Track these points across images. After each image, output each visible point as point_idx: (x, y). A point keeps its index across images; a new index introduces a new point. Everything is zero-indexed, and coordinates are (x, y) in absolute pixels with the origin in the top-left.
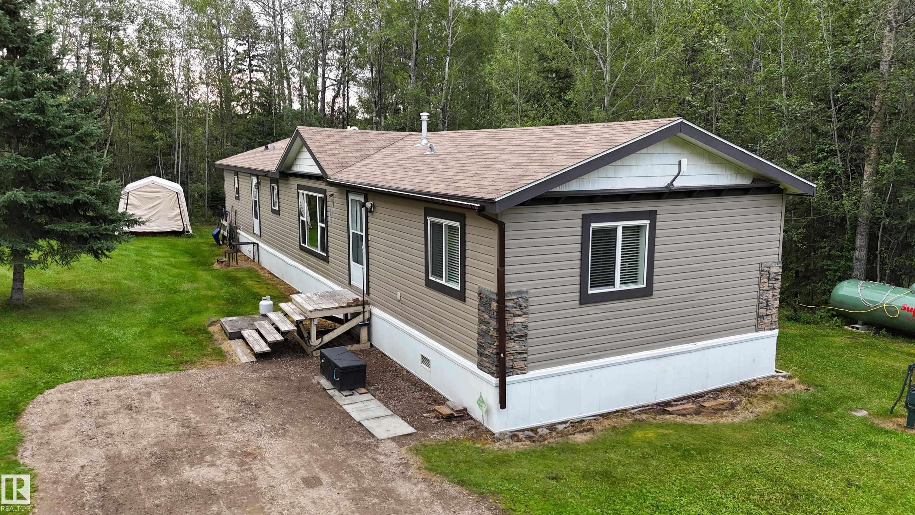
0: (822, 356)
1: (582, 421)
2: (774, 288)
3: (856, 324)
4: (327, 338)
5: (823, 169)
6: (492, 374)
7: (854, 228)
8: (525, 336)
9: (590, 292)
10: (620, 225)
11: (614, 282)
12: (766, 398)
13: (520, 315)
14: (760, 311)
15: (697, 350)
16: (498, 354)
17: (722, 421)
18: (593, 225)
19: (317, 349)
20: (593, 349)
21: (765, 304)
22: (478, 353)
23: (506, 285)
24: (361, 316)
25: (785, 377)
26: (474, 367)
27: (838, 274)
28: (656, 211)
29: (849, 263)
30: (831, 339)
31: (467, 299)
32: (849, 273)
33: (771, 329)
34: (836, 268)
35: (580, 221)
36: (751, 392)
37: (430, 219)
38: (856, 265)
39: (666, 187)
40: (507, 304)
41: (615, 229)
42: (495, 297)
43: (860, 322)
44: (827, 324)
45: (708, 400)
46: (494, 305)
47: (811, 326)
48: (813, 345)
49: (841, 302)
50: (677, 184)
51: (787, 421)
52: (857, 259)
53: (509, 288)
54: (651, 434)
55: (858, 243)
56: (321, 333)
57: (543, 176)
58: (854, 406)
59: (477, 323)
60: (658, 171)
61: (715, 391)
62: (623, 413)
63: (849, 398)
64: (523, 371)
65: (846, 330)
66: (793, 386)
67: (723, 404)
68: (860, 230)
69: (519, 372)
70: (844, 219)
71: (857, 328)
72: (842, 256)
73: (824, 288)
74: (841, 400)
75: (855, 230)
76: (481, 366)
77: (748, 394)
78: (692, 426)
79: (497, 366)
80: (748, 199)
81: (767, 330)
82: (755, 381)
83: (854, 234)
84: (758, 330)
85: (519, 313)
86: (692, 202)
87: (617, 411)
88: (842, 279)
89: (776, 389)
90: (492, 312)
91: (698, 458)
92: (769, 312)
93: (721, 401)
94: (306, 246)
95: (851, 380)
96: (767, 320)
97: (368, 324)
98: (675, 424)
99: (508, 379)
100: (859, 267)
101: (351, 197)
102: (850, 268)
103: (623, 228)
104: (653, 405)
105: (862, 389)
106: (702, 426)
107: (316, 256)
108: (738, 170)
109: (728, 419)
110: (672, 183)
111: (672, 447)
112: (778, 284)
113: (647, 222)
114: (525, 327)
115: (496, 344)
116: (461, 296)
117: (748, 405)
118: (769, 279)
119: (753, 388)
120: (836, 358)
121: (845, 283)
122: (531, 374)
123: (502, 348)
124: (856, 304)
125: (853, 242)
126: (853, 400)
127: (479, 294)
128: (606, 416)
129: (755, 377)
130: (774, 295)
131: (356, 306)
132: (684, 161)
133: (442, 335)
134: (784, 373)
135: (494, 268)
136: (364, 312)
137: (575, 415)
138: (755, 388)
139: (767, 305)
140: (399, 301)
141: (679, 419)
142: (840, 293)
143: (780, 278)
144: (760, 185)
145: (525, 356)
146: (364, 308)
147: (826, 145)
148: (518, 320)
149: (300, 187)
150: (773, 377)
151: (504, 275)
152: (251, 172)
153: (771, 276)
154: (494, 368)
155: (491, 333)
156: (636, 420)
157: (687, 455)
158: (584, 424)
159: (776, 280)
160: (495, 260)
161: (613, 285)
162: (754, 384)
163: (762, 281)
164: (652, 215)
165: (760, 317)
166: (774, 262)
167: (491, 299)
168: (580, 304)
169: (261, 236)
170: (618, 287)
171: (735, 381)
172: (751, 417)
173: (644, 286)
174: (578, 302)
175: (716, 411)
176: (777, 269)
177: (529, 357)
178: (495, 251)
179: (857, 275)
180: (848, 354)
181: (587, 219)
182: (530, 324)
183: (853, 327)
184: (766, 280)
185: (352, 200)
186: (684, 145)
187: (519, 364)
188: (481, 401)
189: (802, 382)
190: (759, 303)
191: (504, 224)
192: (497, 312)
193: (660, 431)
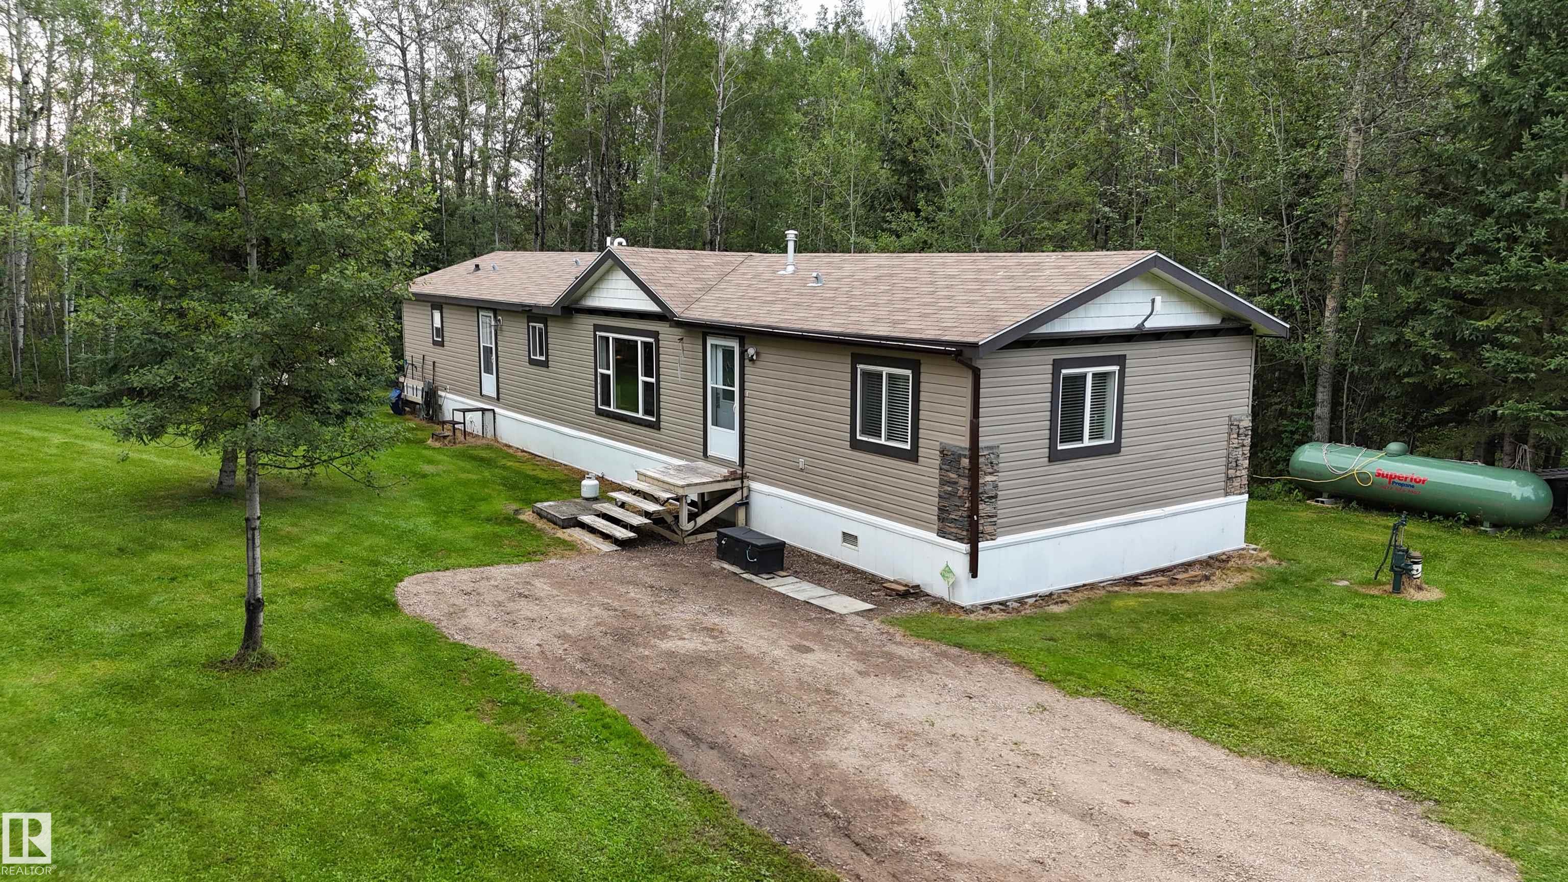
0: (1287, 532)
1: (1051, 594)
2: (1243, 446)
3: (1321, 497)
4: (702, 520)
5: (1277, 303)
6: (960, 540)
7: (1315, 377)
8: (995, 497)
9: (1059, 448)
10: (1090, 371)
11: (1082, 436)
12: (1240, 570)
13: (991, 474)
14: (1230, 471)
15: (1166, 516)
16: (970, 517)
17: (1202, 589)
18: (1064, 371)
19: (689, 535)
20: (1061, 513)
21: (1234, 464)
22: (939, 519)
23: (980, 439)
24: (739, 493)
25: (1255, 550)
26: (933, 536)
27: (1296, 437)
28: (1125, 356)
29: (1309, 423)
30: (1294, 514)
31: (920, 459)
32: (1309, 434)
33: (1241, 494)
34: (1294, 429)
35: (1051, 367)
36: (1222, 565)
37: (860, 367)
38: (1318, 424)
39: (1136, 328)
40: (981, 460)
41: (1083, 377)
42: (967, 453)
43: (1325, 495)
44: (1286, 499)
45: (1179, 573)
46: (965, 462)
47: (1268, 501)
48: (1276, 520)
49: (1303, 471)
50: (1149, 325)
51: (1267, 589)
52: (1319, 418)
53: (983, 442)
54: (1132, 603)
55: (1320, 397)
56: (692, 517)
57: (1023, 317)
58: (1333, 576)
59: (937, 485)
60: (1128, 309)
61: (1183, 564)
62: (1092, 586)
63: (1326, 570)
64: (992, 536)
65: (1309, 505)
66: (1264, 559)
67: (1196, 576)
68: (1321, 380)
69: (989, 537)
70: (1299, 367)
71: (1323, 502)
72: (1301, 414)
73: (1279, 455)
74: (1318, 572)
75: (1316, 381)
76: (942, 533)
77: (1220, 567)
78: (1172, 594)
79: (967, 530)
80: (1219, 341)
81: (1237, 494)
82: (1224, 554)
83: (1315, 385)
84: (1227, 494)
85: (990, 470)
86: (1162, 345)
87: (1084, 585)
88: (1301, 443)
89: (1248, 562)
90: (961, 471)
91: (1189, 620)
92: (1238, 474)
93: (1193, 573)
94: (612, 409)
95: (1326, 553)
96: (1236, 483)
97: (745, 504)
98: (1154, 593)
99: (981, 545)
100: (1321, 426)
101: (710, 341)
102: (1311, 428)
103: (1093, 374)
104: (1121, 579)
105: (1337, 562)
106: (1183, 595)
107: (633, 423)
108: (1207, 308)
109: (1205, 588)
110: (1143, 323)
111: (1158, 612)
112: (1248, 441)
113: (1116, 368)
114: (996, 487)
115: (967, 505)
116: (912, 456)
117: (1224, 577)
118: (1238, 435)
119: (1224, 561)
120: (1304, 533)
121: (1307, 446)
122: (1000, 540)
123: (974, 510)
124: (1320, 472)
125: (1314, 396)
126: (1332, 572)
127: (941, 452)
128: (1075, 589)
129: (1225, 550)
130: (1243, 454)
131: (734, 480)
132: (1158, 299)
133: (878, 505)
134: (1254, 546)
135: (966, 420)
136: (742, 488)
137: (1043, 590)
138: (1227, 561)
139: (1237, 465)
140: (802, 470)
141: (1157, 590)
142: (1301, 459)
143: (1250, 433)
144: (1230, 325)
145: (995, 519)
146: (742, 482)
147: (1280, 273)
148: (989, 478)
149: (597, 328)
150: (1243, 549)
151: (978, 427)
152: (476, 306)
153: (1241, 431)
154: (965, 533)
155: (960, 493)
156: (1109, 592)
157: (1175, 618)
158: (1055, 597)
159: (1246, 435)
160: (967, 411)
161: (1081, 439)
162: (1224, 557)
163: (1232, 436)
164: (1120, 360)
165: (1229, 479)
166: (1243, 415)
167: (960, 456)
168: (1050, 461)
169: (498, 399)
170: (1087, 442)
171: (1204, 554)
172: (1230, 586)
173: (1112, 441)
174: (1047, 459)
175: (1191, 582)
176: (1247, 423)
177: (999, 521)
178: (968, 401)
179: (1318, 437)
180: (1317, 529)
181: (1058, 365)
182: (1000, 484)
183: (1317, 501)
184: (1235, 436)
185: (712, 345)
186: (1155, 280)
187: (989, 529)
188: (947, 572)
189: (1274, 557)
190: (1229, 463)
191: (979, 370)
192: (969, 470)
193: (1140, 599)
